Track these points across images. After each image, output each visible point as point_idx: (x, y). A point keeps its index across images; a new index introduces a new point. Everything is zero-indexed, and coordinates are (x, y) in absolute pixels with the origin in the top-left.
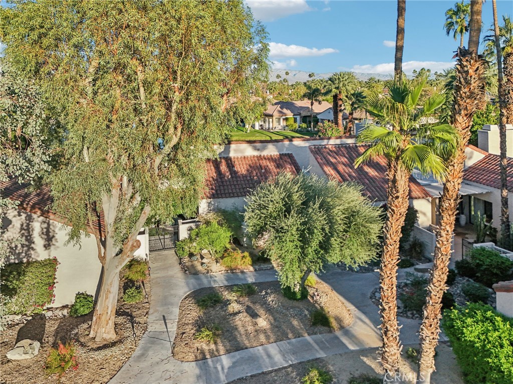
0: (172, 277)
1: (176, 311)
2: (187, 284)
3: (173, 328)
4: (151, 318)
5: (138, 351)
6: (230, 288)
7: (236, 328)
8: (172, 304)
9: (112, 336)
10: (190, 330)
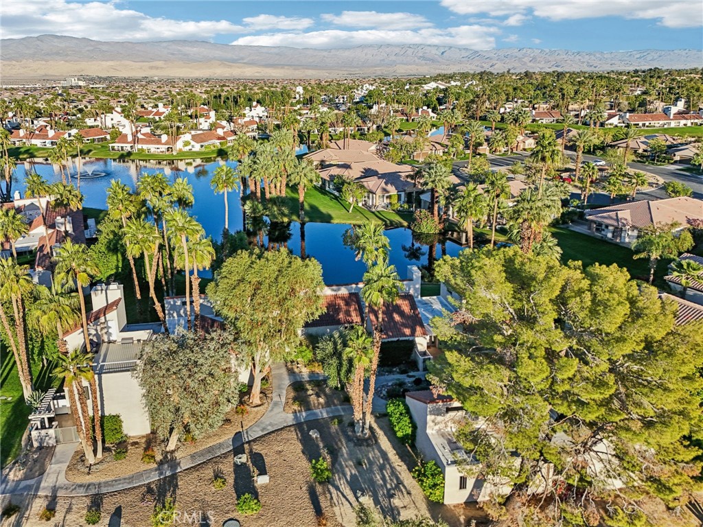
0: (282, 374)
1: (285, 392)
2: (290, 379)
3: (283, 400)
4: (274, 395)
5: (270, 408)
6: (309, 382)
7: (310, 402)
8: (283, 389)
9: (259, 403)
10: (291, 401)
